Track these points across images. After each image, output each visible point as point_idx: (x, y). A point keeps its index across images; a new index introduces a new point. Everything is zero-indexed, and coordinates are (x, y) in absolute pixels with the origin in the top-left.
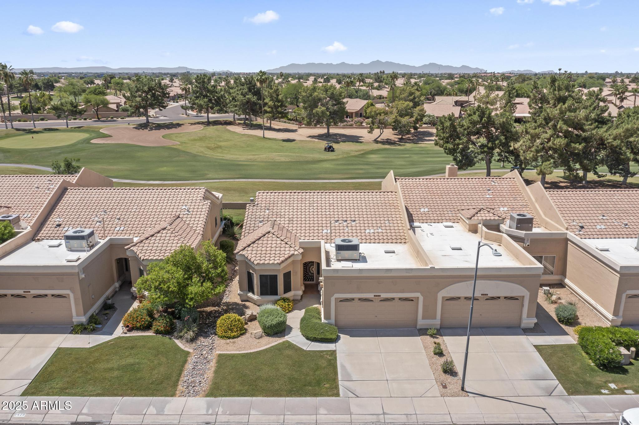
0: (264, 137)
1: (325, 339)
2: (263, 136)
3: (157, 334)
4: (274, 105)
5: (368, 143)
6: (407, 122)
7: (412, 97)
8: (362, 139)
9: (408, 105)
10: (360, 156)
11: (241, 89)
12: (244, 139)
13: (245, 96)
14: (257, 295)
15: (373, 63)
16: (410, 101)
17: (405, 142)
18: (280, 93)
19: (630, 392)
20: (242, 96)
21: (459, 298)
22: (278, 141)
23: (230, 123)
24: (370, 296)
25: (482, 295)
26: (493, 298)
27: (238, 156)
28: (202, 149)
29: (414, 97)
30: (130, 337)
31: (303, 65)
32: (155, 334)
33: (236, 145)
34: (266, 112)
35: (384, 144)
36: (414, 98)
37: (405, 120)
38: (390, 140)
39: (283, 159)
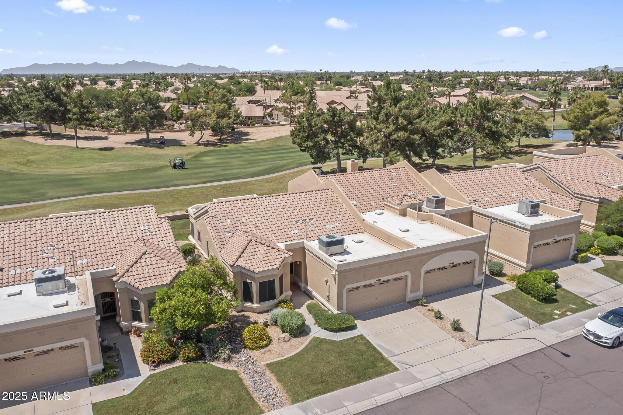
0: (77, 147)
1: (348, 327)
2: (75, 146)
3: (187, 362)
4: (80, 111)
5: (191, 146)
6: (226, 123)
7: (225, 99)
8: (183, 142)
9: (224, 107)
10: (194, 159)
11: (36, 96)
12: (55, 150)
13: (42, 103)
14: (257, 303)
15: (128, 63)
16: (225, 102)
17: (226, 143)
18: (84, 98)
19: (569, 313)
20: (38, 103)
21: (434, 270)
22: (95, 151)
23: (23, 134)
24: (373, 281)
25: (450, 264)
26: (456, 265)
27: (65, 170)
28: (14, 166)
29: (227, 98)
30: (162, 372)
31: (49, 65)
32: (185, 363)
33: (50, 158)
34: (70, 119)
35: (207, 146)
36: (228, 100)
37: (224, 122)
38: (210, 141)
39: (120, 169)
